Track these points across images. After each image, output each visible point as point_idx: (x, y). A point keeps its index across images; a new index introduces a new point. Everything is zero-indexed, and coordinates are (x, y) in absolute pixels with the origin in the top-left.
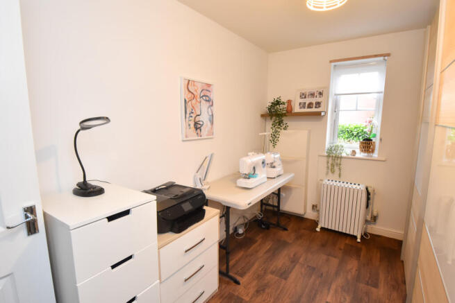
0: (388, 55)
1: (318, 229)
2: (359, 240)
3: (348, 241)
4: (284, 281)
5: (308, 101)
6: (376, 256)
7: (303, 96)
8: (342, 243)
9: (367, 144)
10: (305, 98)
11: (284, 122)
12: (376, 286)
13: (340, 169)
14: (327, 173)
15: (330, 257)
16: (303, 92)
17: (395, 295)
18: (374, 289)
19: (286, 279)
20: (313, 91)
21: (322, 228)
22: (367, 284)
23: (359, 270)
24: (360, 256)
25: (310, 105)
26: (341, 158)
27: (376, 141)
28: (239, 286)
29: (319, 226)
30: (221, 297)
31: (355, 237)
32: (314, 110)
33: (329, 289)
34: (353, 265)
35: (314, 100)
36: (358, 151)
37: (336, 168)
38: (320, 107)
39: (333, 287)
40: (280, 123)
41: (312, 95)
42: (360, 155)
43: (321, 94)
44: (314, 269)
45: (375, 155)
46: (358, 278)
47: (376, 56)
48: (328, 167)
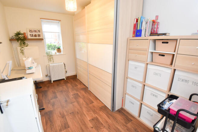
0: (60, 21)
1: (52, 82)
2: (65, 79)
3: (63, 81)
4: (57, 99)
5: (34, 34)
6: (72, 81)
7: (30, 31)
8: (62, 82)
9: (59, 50)
10: (32, 32)
11: (26, 43)
12: (77, 86)
13: (53, 59)
14: (49, 62)
15: (63, 87)
16: (31, 29)
17: (82, 85)
18: (78, 87)
19: (57, 98)
20: (35, 30)
21: (53, 81)
22: (76, 86)
23: (72, 85)
24: (69, 82)
25: (35, 36)
26: (52, 55)
27: (62, 48)
28: (45, 110)
29: (52, 81)
30: (43, 116)
31: (64, 79)
32: (37, 38)
33: (70, 93)
34: (69, 85)
35: (37, 34)
36: (57, 52)
37: (52, 59)
38: (40, 36)
39: (70, 91)
40: (24, 43)
41: (35, 31)
42: (58, 54)
43: (39, 31)
44: (62, 91)
45: (62, 53)
46: (73, 87)
47: (57, 20)
48: (49, 60)
